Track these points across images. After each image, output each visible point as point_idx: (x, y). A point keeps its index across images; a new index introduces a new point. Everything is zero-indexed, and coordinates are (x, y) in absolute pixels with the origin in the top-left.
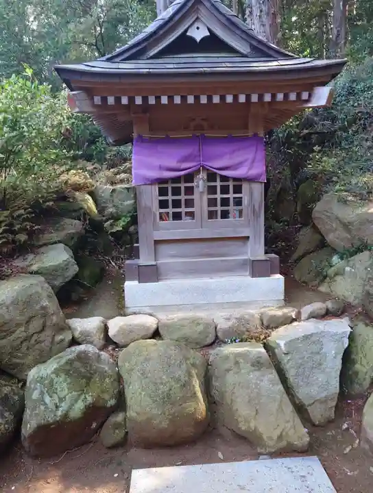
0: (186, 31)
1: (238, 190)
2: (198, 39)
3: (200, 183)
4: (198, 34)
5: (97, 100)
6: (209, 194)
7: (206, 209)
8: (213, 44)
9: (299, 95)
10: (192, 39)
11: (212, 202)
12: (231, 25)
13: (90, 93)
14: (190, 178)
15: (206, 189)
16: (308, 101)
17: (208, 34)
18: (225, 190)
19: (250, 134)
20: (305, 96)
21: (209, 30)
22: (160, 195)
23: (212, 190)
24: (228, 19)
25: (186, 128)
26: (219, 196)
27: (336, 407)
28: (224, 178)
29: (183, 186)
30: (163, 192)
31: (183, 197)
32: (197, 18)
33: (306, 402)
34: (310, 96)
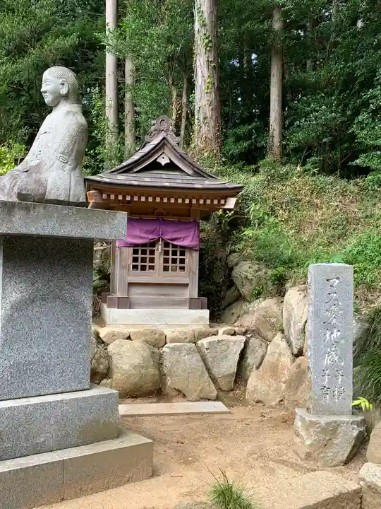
0: (156, 159)
1: (182, 253)
2: (163, 164)
3: (159, 248)
4: (164, 161)
5: (105, 196)
6: (164, 255)
7: (162, 264)
8: (171, 167)
9: (219, 201)
10: (160, 164)
11: (166, 261)
12: (183, 158)
13: (101, 192)
14: (153, 244)
15: (163, 252)
16: (224, 205)
17: (169, 161)
18: (174, 253)
19: (192, 220)
20: (222, 202)
21: (170, 160)
22: (134, 253)
23: (166, 253)
24: (181, 155)
25: (153, 214)
26: (170, 257)
27: (235, 380)
28: (174, 246)
29: (148, 249)
30: (135, 252)
31: (148, 256)
32: (163, 153)
33: (217, 376)
34: (225, 202)
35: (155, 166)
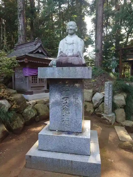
0: (38, 50)
2: (40, 52)
4: (40, 51)
7: (39, 81)
10: (39, 52)
21: (42, 51)
30: (32, 78)
31: (35, 79)
35: (38, 52)
